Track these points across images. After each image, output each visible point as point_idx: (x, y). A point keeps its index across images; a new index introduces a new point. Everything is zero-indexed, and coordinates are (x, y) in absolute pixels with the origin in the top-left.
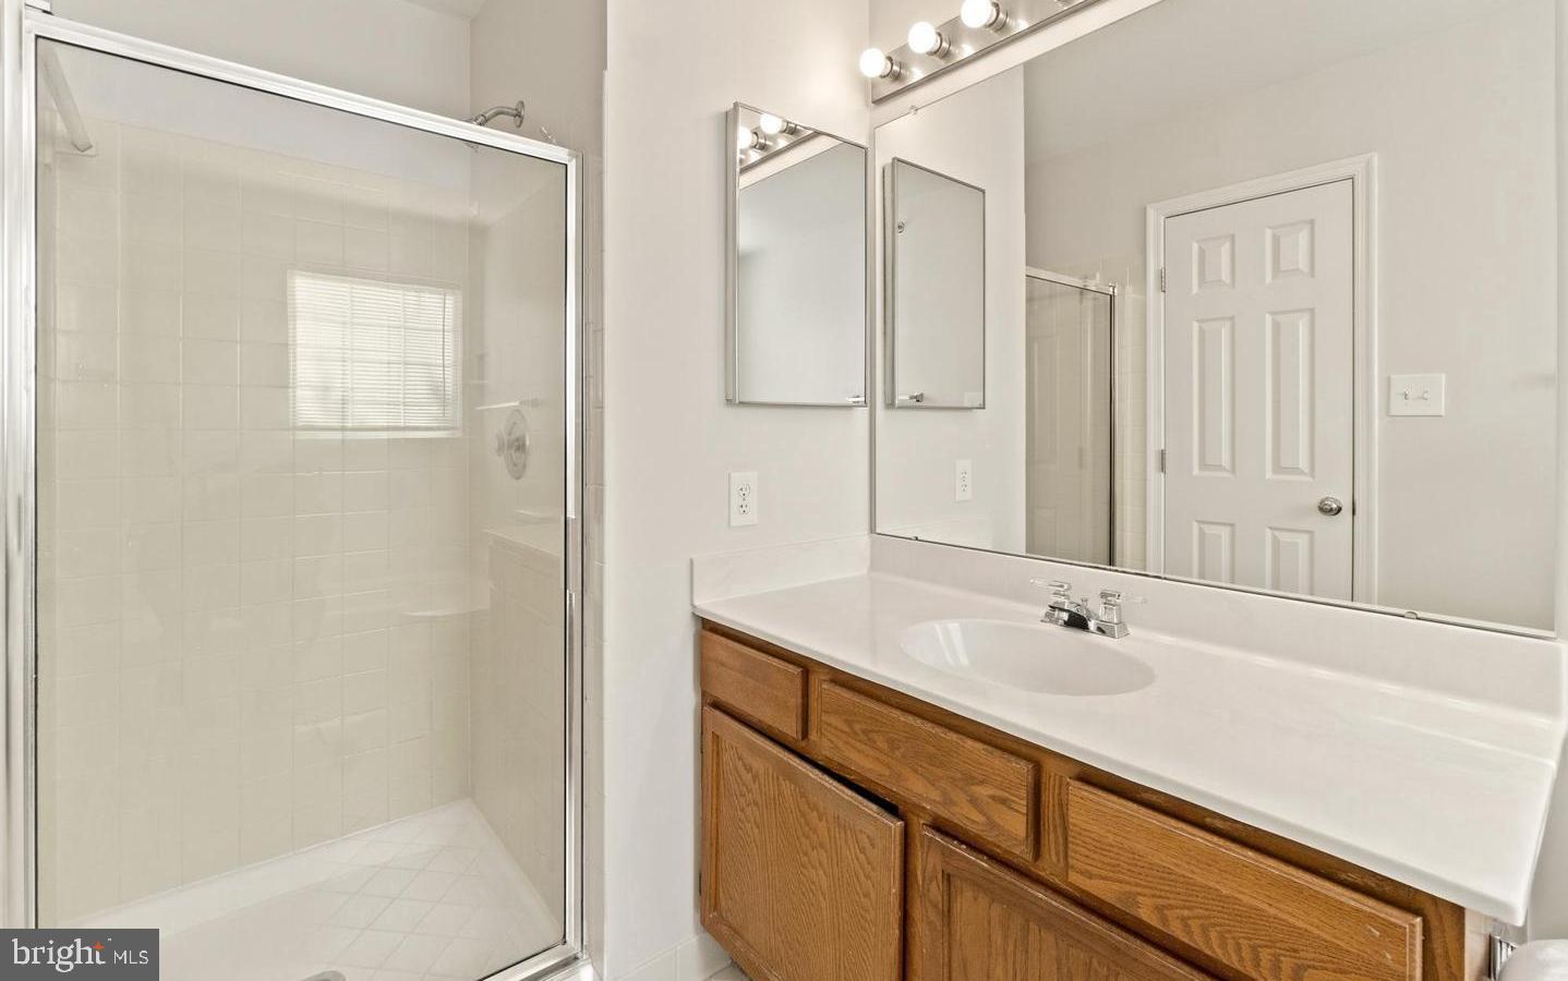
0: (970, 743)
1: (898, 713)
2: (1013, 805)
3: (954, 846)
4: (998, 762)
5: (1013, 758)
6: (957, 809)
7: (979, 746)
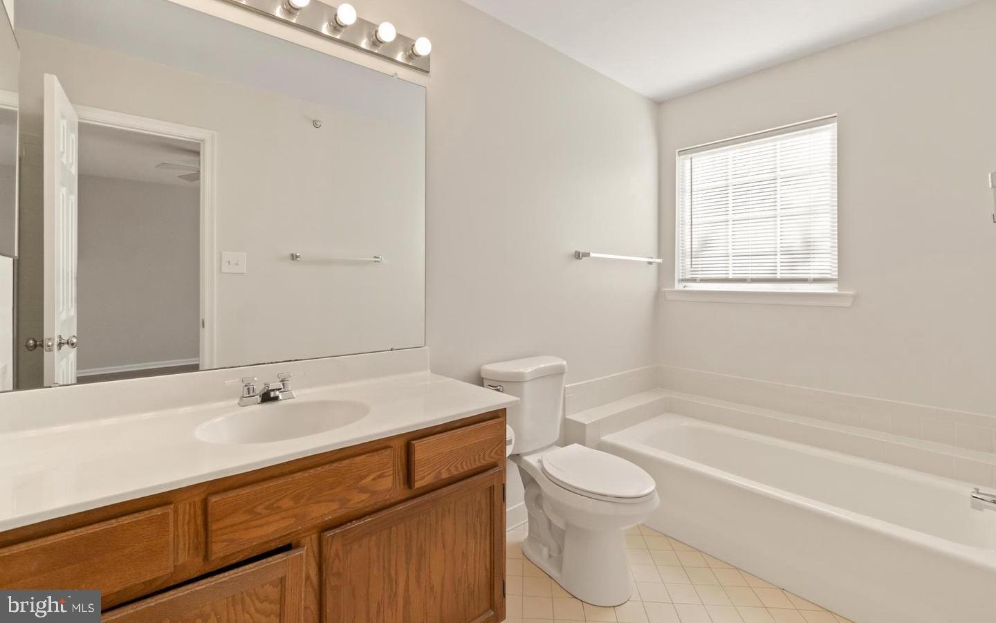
0: (358, 459)
1: (300, 473)
2: (386, 474)
3: (349, 526)
4: (375, 458)
5: (383, 451)
6: (352, 502)
7: (363, 457)
